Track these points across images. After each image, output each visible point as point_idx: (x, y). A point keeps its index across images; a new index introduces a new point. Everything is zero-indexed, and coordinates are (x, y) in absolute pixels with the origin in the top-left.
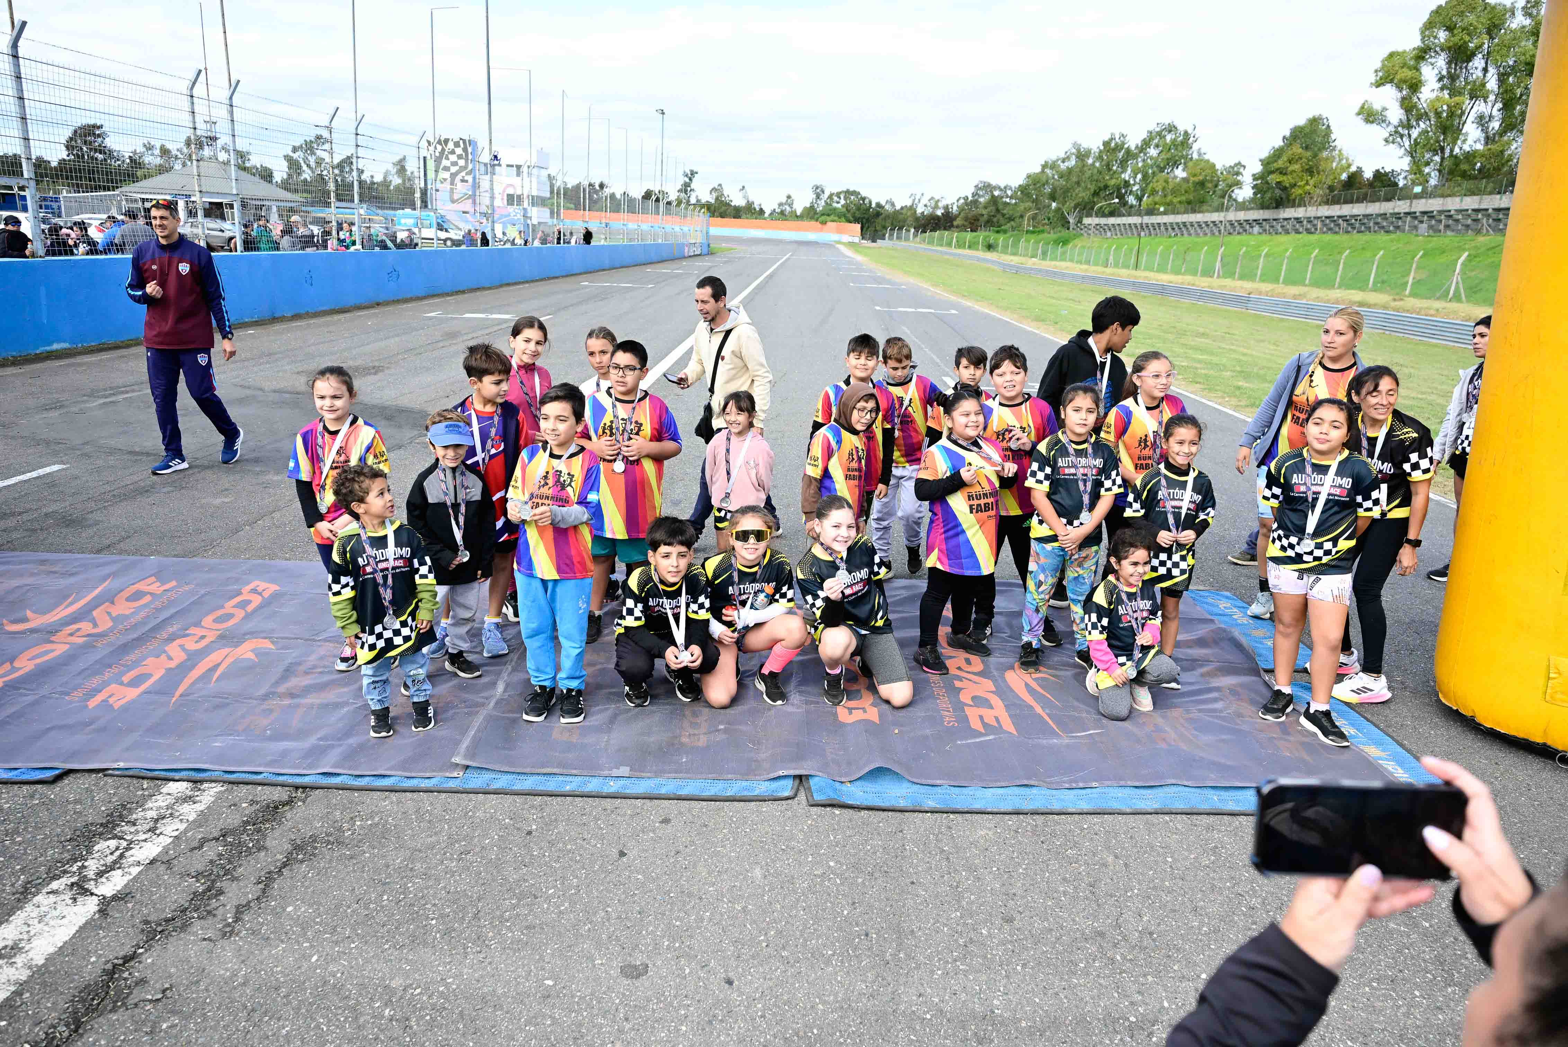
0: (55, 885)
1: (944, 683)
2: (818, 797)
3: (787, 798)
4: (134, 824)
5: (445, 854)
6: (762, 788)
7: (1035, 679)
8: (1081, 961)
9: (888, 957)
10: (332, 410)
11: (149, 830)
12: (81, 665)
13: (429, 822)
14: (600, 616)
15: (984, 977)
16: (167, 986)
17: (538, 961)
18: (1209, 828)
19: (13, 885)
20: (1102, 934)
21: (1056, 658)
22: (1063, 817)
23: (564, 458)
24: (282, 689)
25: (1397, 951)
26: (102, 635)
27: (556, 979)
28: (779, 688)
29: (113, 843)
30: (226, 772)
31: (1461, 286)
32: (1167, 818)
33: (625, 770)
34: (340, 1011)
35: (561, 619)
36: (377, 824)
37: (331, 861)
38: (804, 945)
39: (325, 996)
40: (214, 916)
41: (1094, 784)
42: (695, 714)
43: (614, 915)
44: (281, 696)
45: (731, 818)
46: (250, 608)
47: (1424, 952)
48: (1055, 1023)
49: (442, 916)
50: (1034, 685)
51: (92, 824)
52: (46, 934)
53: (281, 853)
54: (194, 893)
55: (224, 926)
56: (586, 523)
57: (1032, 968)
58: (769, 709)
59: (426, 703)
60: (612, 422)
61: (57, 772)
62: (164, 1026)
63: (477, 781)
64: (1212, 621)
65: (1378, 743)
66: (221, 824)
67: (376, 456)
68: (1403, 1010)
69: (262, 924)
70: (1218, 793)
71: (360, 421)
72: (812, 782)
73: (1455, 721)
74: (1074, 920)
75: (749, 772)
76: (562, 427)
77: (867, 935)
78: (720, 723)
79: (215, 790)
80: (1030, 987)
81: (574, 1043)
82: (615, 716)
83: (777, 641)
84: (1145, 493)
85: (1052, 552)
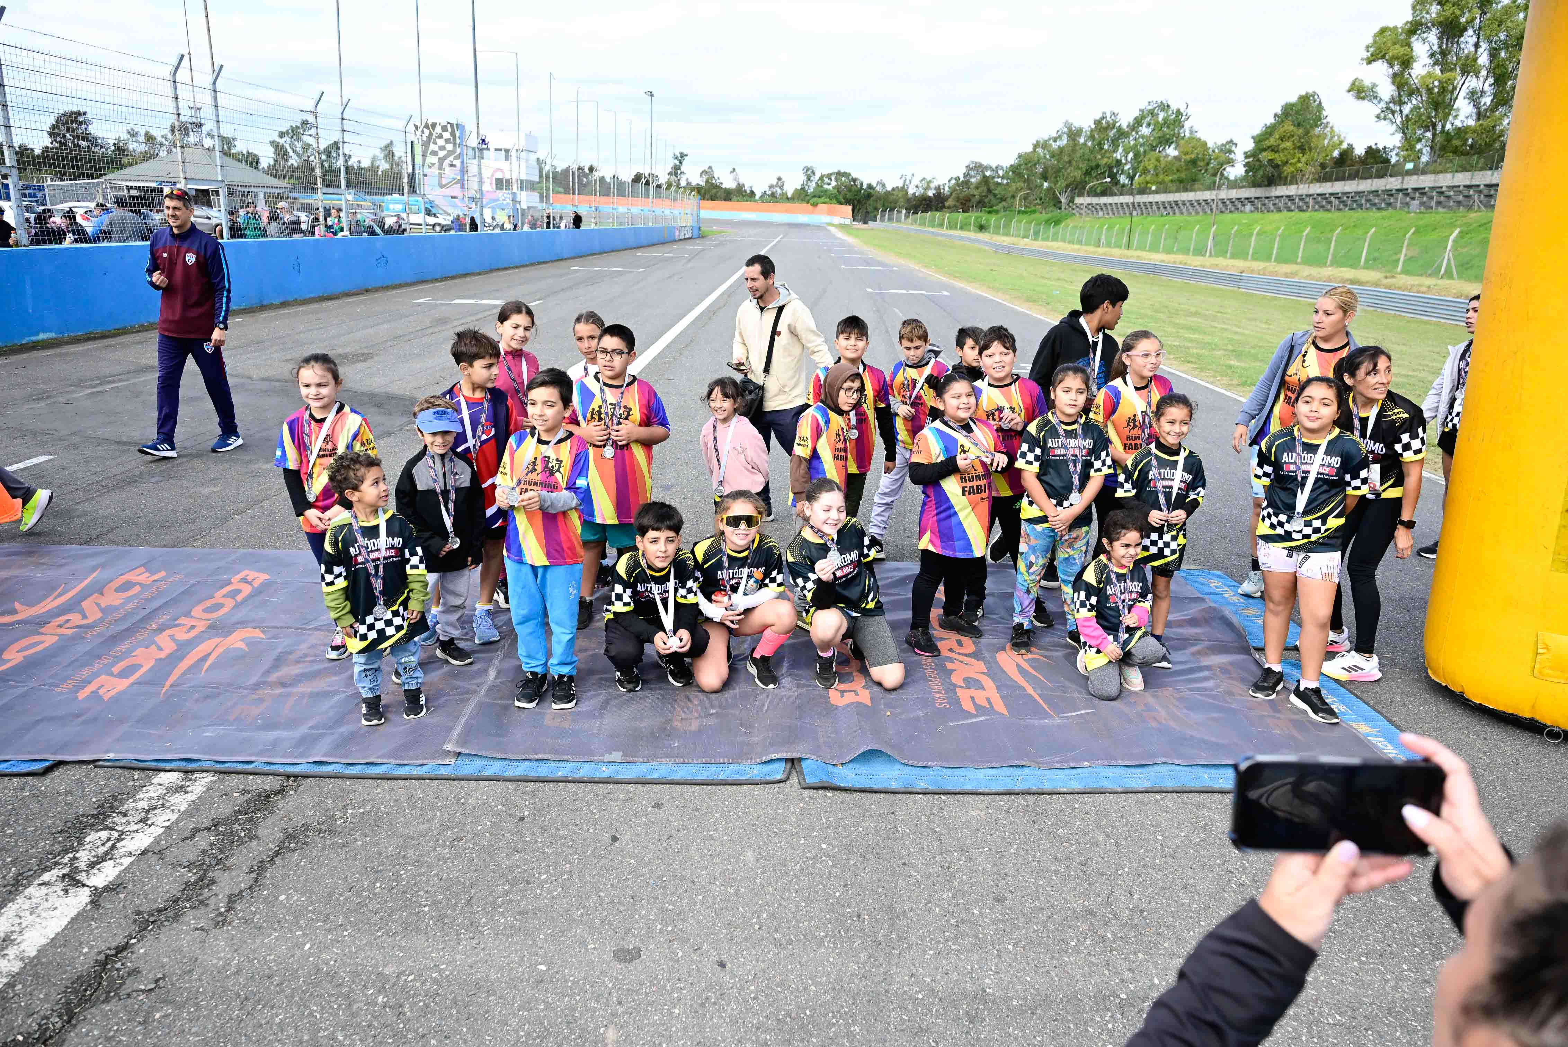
0: (46, 877)
1: (936, 664)
2: (810, 780)
3: (779, 782)
4: (126, 815)
5: (437, 841)
6: (754, 771)
7: (1027, 660)
8: (1072, 940)
10: (318, 398)
11: (141, 821)
12: (70, 656)
13: (422, 809)
14: (591, 602)
15: (976, 957)
16: (160, 975)
17: (531, 946)
18: (1200, 806)
19: (4, 877)
20: (1092, 913)
21: (1047, 639)
22: (1054, 796)
23: (551, 444)
24: (273, 677)
25: (1385, 926)
26: (91, 626)
27: (548, 965)
28: (770, 671)
29: (104, 834)
30: (217, 762)
31: (1452, 262)
32: (1158, 796)
33: (617, 756)
34: (333, 999)
35: (551, 604)
36: (370, 812)
37: (323, 849)
38: (797, 927)
39: (318, 984)
40: (207, 905)
41: (1085, 764)
42: (687, 699)
43: (606, 900)
44: (272, 685)
45: (723, 802)
46: (239, 598)
47: (1413, 926)
48: (1046, 1001)
49: (435, 903)
50: (1026, 666)
51: (83, 816)
52: (38, 926)
53: (273, 843)
54: (186, 883)
55: (216, 916)
56: (575, 508)
57: (1024, 947)
58: (761, 693)
59: (418, 692)
60: (600, 407)
61: (47, 764)
62: (158, 1016)
63: (470, 767)
64: (1203, 600)
65: (1367, 720)
66: (212, 815)
67: (363, 444)
68: (1392, 983)
69: (255, 913)
70: (1208, 771)
71: (347, 409)
72: (804, 765)
73: (1444, 697)
74: (1065, 899)
75: (741, 755)
76: (550, 412)
77: (859, 916)
78: (714, 707)
79: (206, 780)
80: (1021, 966)
81: (568, 1027)
82: (607, 702)
83: (766, 627)
84: (1136, 473)
85: (1042, 533)
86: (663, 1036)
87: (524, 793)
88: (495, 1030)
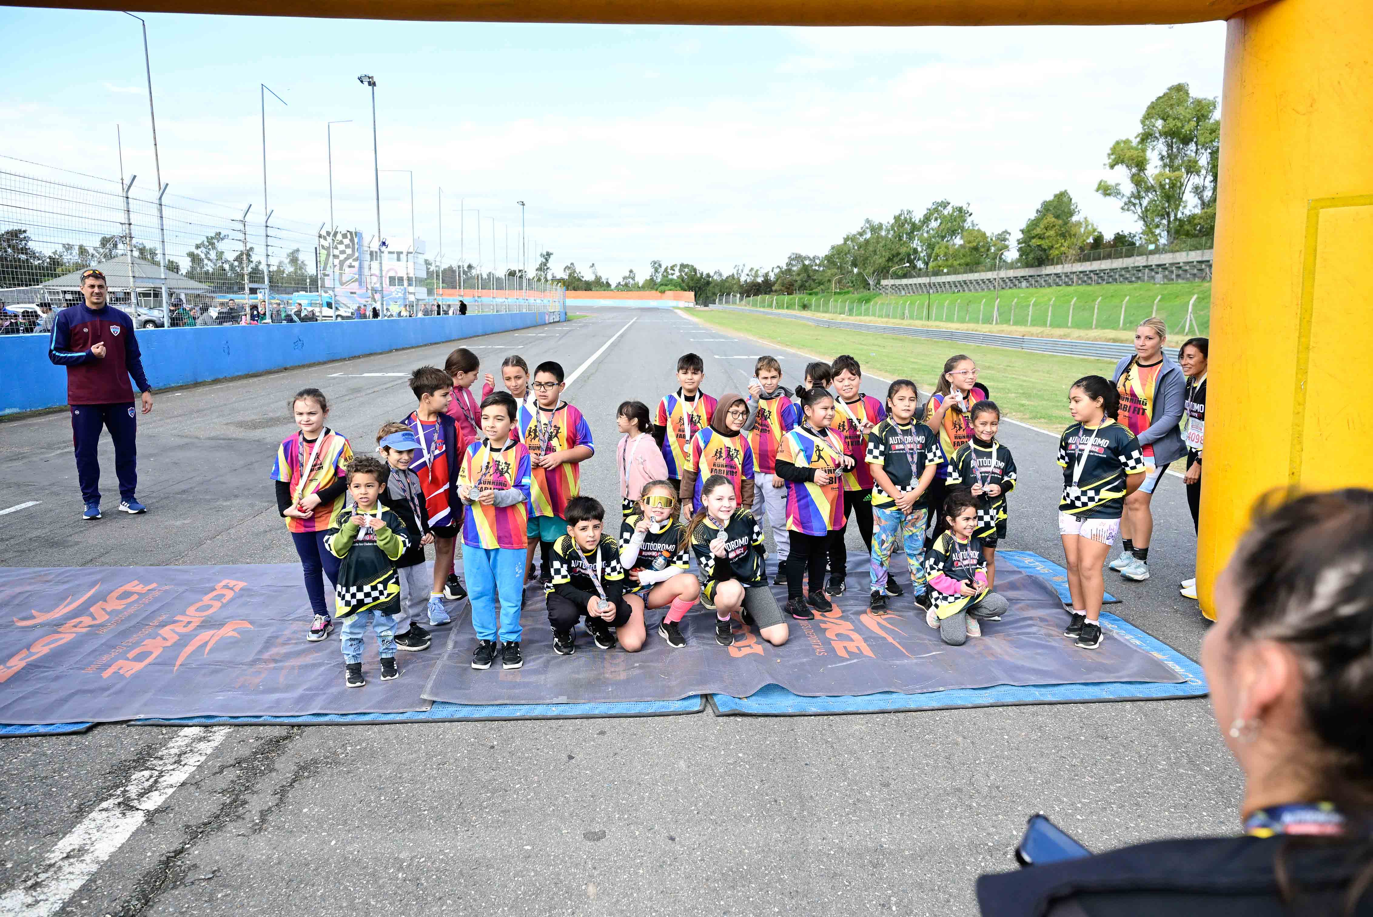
0: (104, 805)
2: (722, 710)
3: (698, 712)
4: (161, 759)
5: (426, 765)
6: (676, 706)
7: (885, 619)
8: (946, 809)
9: (795, 815)
11: (175, 763)
12: (88, 647)
13: (408, 744)
15: (872, 824)
16: (215, 868)
17: (516, 834)
18: (1034, 714)
19: (69, 807)
20: (960, 790)
21: (899, 604)
22: (919, 713)
23: (501, 451)
24: (266, 656)
25: (1187, 787)
26: (102, 625)
27: (533, 845)
28: (679, 634)
29: (147, 773)
30: (231, 717)
31: (1194, 323)
32: (1001, 709)
33: (563, 699)
34: (362, 877)
35: (501, 583)
36: (365, 749)
37: (332, 775)
38: (727, 811)
39: (347, 867)
40: (243, 819)
41: (941, 689)
42: (613, 657)
43: (571, 800)
44: (266, 661)
45: (654, 729)
46: (224, 601)
48: (931, 850)
49: (432, 808)
50: (884, 623)
51: (125, 761)
52: (105, 839)
53: (289, 773)
54: (223, 804)
55: (253, 826)
56: (521, 502)
57: (909, 816)
58: (673, 651)
59: (392, 659)
61: (88, 725)
62: (219, 896)
63: (443, 712)
64: (1020, 572)
65: (1159, 650)
66: (234, 755)
67: (346, 460)
68: (1195, 825)
69: (285, 822)
70: (1038, 689)
71: (332, 433)
72: (716, 699)
74: (937, 782)
75: (664, 695)
77: (776, 801)
78: (637, 662)
79: (224, 731)
80: (908, 829)
81: (556, 887)
82: (548, 661)
83: (675, 596)
84: (961, 464)
85: (891, 515)
86: (633, 888)
87: (491, 729)
88: (497, 891)
